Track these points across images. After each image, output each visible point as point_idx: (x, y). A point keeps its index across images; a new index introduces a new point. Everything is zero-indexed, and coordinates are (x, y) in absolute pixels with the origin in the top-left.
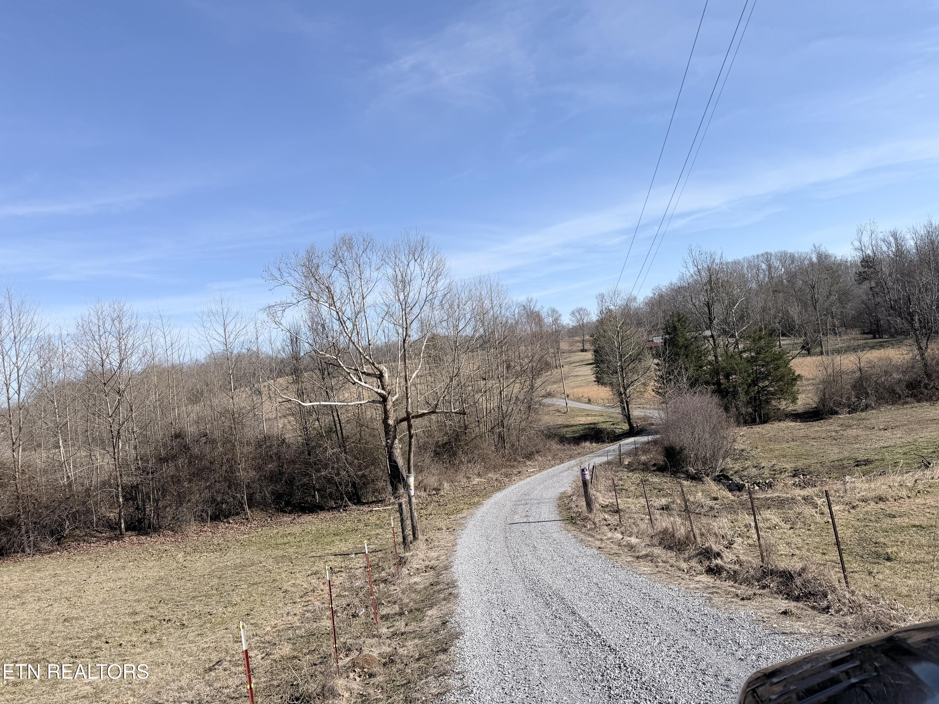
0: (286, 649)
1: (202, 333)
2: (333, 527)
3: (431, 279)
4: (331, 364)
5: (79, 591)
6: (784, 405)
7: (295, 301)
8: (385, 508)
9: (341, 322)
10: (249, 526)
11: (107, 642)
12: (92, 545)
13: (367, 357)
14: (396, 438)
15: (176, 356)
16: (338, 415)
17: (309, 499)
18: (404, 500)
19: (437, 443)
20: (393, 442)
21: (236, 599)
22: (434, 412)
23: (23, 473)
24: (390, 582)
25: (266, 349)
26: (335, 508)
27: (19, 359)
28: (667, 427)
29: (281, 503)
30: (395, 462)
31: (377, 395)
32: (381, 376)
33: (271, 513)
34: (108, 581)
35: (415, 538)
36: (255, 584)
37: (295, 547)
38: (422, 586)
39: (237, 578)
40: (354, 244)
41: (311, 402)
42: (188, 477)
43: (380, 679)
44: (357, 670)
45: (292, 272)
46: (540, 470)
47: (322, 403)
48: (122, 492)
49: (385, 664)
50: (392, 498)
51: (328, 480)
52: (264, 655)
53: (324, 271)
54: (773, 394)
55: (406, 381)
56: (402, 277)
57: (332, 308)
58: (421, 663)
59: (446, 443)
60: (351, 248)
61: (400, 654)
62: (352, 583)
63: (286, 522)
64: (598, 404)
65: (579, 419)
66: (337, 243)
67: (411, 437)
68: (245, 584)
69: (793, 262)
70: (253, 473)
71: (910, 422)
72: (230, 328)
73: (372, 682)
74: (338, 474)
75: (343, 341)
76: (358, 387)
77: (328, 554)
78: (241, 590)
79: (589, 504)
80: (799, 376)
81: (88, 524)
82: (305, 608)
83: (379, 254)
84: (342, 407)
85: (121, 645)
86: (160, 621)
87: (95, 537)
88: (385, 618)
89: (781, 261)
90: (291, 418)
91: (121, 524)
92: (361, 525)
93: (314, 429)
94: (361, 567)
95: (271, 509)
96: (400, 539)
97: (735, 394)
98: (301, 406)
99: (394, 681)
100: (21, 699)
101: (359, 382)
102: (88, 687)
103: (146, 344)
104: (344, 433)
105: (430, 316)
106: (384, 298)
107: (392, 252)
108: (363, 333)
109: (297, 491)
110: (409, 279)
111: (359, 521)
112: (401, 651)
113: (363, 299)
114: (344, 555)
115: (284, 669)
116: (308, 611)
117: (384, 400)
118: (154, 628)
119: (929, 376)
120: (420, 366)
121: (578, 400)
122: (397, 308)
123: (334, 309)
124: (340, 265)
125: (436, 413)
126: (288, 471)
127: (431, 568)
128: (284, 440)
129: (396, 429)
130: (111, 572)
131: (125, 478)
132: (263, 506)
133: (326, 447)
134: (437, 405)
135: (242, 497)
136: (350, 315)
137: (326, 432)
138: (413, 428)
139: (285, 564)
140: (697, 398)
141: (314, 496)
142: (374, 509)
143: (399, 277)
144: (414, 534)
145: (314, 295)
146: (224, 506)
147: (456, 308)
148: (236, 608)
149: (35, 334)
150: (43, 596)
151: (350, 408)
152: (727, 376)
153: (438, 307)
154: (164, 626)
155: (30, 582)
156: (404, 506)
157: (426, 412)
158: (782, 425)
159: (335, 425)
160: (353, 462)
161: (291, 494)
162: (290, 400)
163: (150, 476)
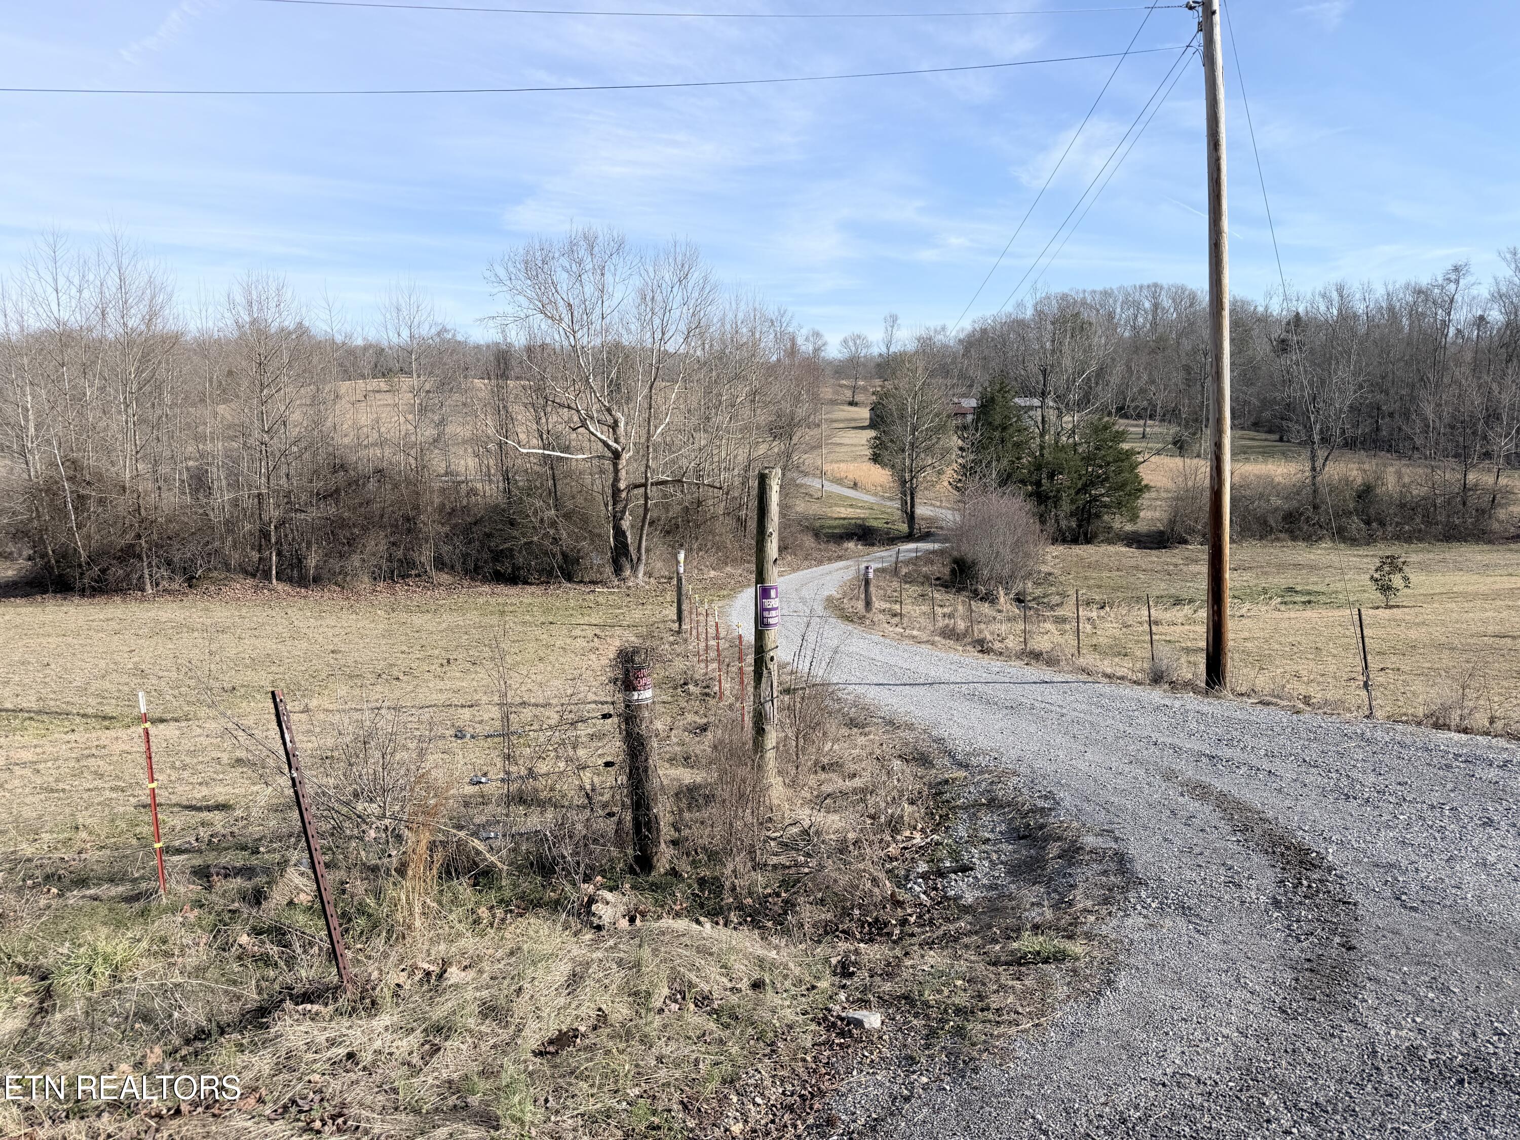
6: (1119, 523)
8: (607, 590)
14: (627, 507)
22: (679, 481)
28: (960, 533)
30: (623, 536)
32: (615, 426)
46: (794, 570)
50: (615, 580)
54: (1105, 506)
64: (868, 492)
65: (838, 509)
69: (1191, 305)
71: (1269, 564)
79: (868, 604)
80: (1146, 486)
89: (1174, 301)
97: (1057, 500)
104: (558, 492)
117: (616, 456)
119: (1316, 507)
121: (839, 481)
125: (682, 482)
129: (627, 496)
140: (1004, 501)
142: (596, 590)
152: (1051, 476)
157: (670, 479)
158: (1111, 549)
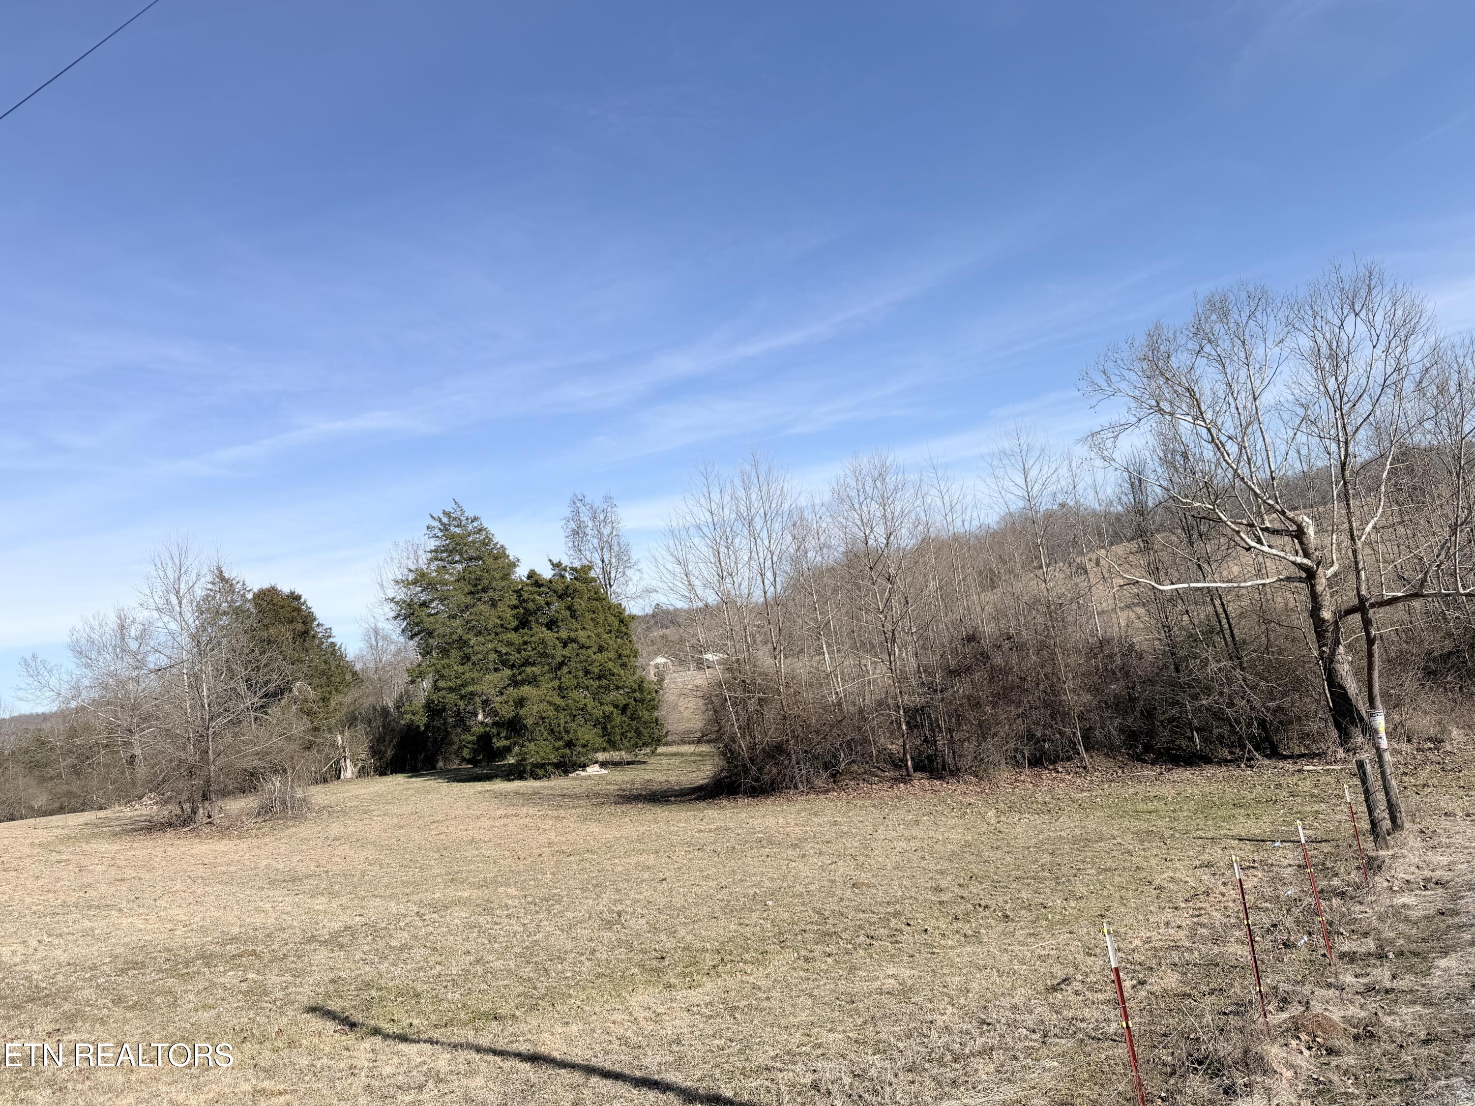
0: (1171, 981)
1: (993, 486)
2: (1231, 793)
3: (1393, 345)
4: (1204, 518)
5: (866, 848)
7: (1133, 420)
8: (1328, 767)
9: (1217, 445)
10: (1089, 778)
11: (908, 925)
12: (874, 786)
13: (1271, 502)
14: (1339, 643)
15: (958, 523)
16: (1222, 604)
17: (1184, 743)
18: (1366, 755)
19: (1430, 652)
20: (1334, 650)
21: (1081, 890)
22: (1416, 595)
23: (787, 686)
24: (1352, 898)
25: (1091, 501)
26: (1230, 761)
27: (772, 541)
29: (1137, 747)
30: (1342, 687)
31: (1294, 567)
32: (1300, 534)
33: (1122, 761)
34: (899, 838)
35: (1396, 825)
36: (1109, 870)
37: (1168, 819)
38: (1420, 914)
39: (1080, 858)
40: (1230, 307)
41: (1172, 583)
42: (990, 699)
43: (1349, 1060)
44: (1304, 1037)
45: (1126, 373)
47: (1192, 585)
48: (905, 716)
49: (1356, 1038)
50: (1340, 750)
51: (1214, 714)
52: (1134, 982)
53: (1180, 360)
55: (1353, 538)
56: (1331, 349)
57: (1199, 422)
58: (1434, 1050)
59: (1450, 653)
60: (1226, 314)
61: (1387, 1025)
62: (1276, 889)
63: (1148, 778)
66: (1200, 311)
67: (1370, 641)
68: (1092, 869)
70: (1087, 697)
72: (1033, 474)
73: (1333, 1064)
74: (1231, 705)
75: (1222, 478)
76: (1256, 555)
77: (1226, 837)
78: (1087, 877)
81: (866, 757)
82: (1195, 920)
83: (1280, 314)
84: (1230, 590)
85: (926, 930)
86: (974, 905)
87: (877, 776)
88: (1351, 957)
90: (1141, 611)
91: (907, 761)
92: (1283, 795)
93: (1182, 628)
94: (1290, 865)
95: (1122, 756)
96: (1365, 825)
98: (1156, 591)
99: (1378, 1069)
100: (816, 980)
101: (1258, 546)
102: (892, 981)
103: (918, 509)
104: (1236, 635)
105: (1396, 413)
106: (1296, 391)
107: (1307, 308)
108: (1260, 459)
109: (1161, 729)
110: (1345, 349)
111: (1279, 786)
112: (1387, 1020)
113: (1255, 399)
114: (1257, 841)
115: (1171, 1010)
116: (1202, 925)
117: (1310, 575)
118: (968, 914)
120: (1380, 510)
122: (1323, 409)
123: (1203, 424)
124: (1208, 348)
125: (1422, 596)
126: (1144, 696)
127: (1437, 883)
128: (1132, 646)
129: (1337, 628)
130: (902, 826)
131: (906, 697)
132: (1109, 750)
133: (1207, 658)
134: (1423, 581)
135: (1074, 733)
136: (1232, 432)
137: (1203, 634)
138: (1375, 625)
139: (1154, 844)
141: (1191, 739)
142: (1305, 768)
143: (1325, 350)
144: (1393, 819)
145: (1166, 406)
146: (1047, 745)
147: (1453, 390)
148: (1082, 904)
149: (786, 506)
150: (824, 849)
151: (1244, 591)
153: (1412, 396)
154: (982, 914)
155: (808, 828)
156: (1368, 767)
157: (1400, 594)
159: (1220, 622)
160: (1258, 685)
161: (1151, 733)
162: (1138, 582)
163: (939, 696)
